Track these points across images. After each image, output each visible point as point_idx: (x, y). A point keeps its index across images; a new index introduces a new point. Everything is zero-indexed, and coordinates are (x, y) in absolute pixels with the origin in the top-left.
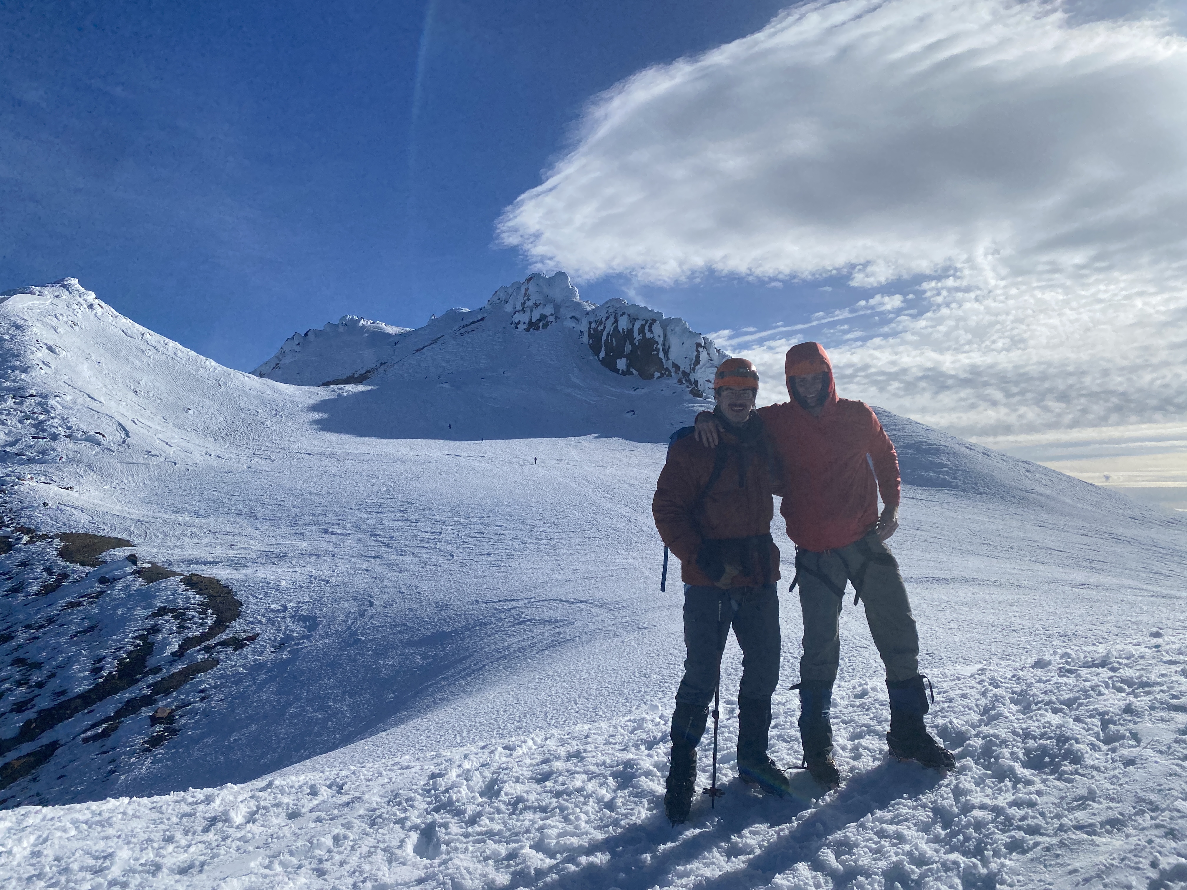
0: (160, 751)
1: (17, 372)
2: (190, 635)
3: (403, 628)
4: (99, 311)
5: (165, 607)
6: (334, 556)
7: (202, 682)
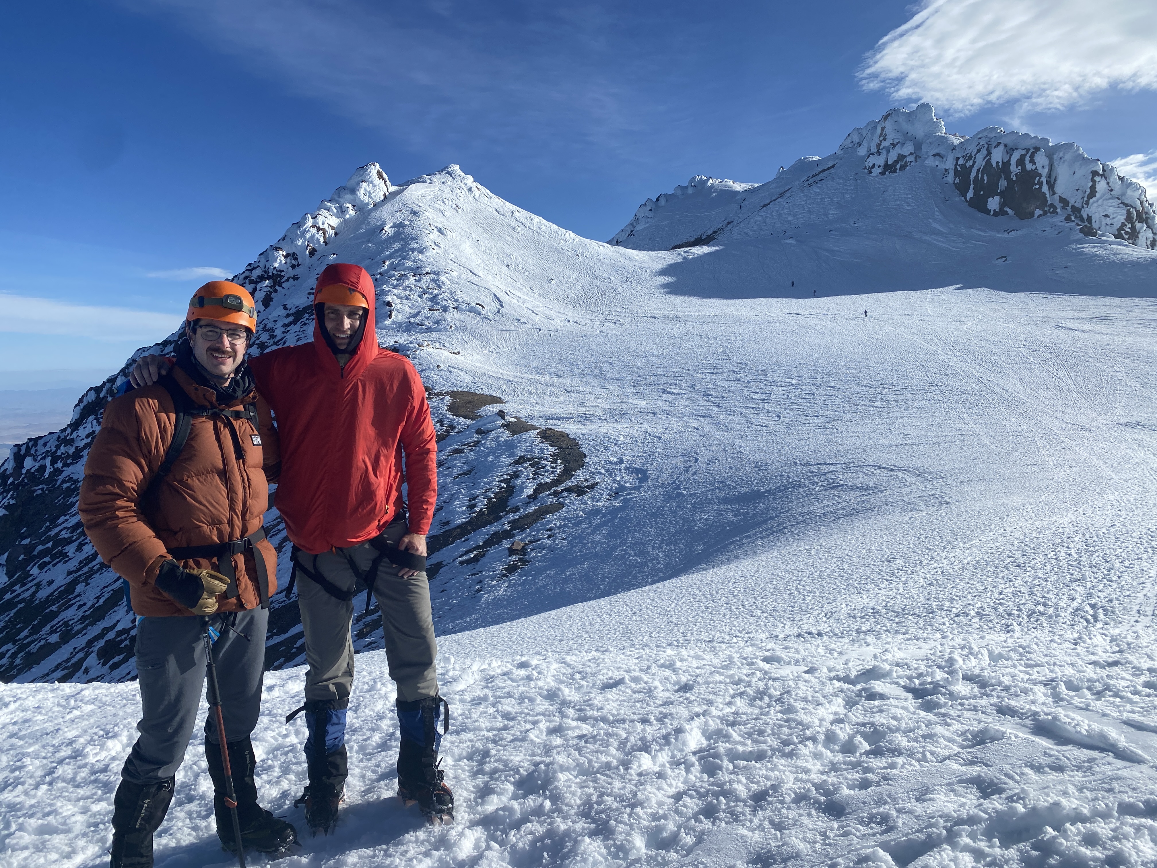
0: (514, 577)
1: (416, 253)
2: (542, 481)
3: (721, 485)
4: (477, 193)
5: (524, 456)
6: (668, 414)
7: (549, 522)
